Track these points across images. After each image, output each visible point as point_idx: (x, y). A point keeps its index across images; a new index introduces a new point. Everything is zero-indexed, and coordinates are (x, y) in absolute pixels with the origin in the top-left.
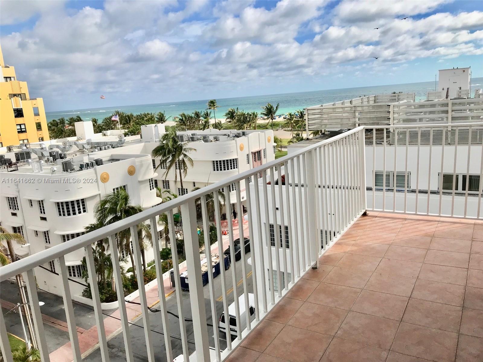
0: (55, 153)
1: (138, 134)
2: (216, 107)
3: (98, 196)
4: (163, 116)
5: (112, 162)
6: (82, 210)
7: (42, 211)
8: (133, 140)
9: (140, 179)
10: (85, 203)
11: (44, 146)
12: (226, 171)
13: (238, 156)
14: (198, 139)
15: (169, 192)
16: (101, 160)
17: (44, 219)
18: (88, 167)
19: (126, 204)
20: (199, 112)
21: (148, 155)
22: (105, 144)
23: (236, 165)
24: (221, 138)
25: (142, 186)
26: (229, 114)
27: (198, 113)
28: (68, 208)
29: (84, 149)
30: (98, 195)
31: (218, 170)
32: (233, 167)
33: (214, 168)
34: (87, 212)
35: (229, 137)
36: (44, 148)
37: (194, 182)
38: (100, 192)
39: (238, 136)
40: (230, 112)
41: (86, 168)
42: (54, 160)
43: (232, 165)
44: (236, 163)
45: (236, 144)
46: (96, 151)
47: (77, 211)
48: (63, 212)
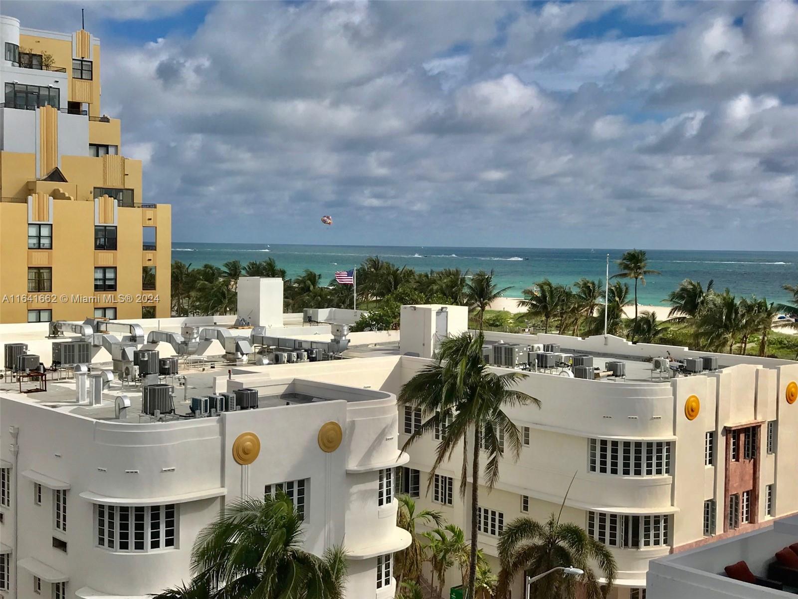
0: (148, 357)
1: (396, 329)
2: (645, 272)
3: (218, 503)
4: (488, 285)
5: (288, 404)
6: (163, 538)
7: (61, 520)
8: (379, 344)
9: (353, 465)
10: (175, 519)
11: (138, 332)
12: (632, 477)
13: (674, 434)
14: (559, 364)
15: (437, 517)
16: (254, 394)
17: (60, 545)
18: (213, 410)
19: (287, 543)
20: (593, 284)
21: (389, 396)
22: (297, 346)
23: (667, 464)
24: (632, 368)
25: (356, 489)
26: (682, 298)
27: (591, 285)
28: (124, 527)
29: (239, 353)
30: (219, 498)
31: (603, 470)
32: (654, 468)
33: (593, 462)
34: (178, 548)
35: (658, 370)
36: (139, 337)
37: (527, 497)
38: (224, 491)
39: (687, 369)
40: (684, 290)
41: (206, 411)
42: (140, 377)
43: (654, 461)
44: (668, 457)
45: (675, 394)
46: (263, 364)
47: (148, 540)
48: (111, 534)
